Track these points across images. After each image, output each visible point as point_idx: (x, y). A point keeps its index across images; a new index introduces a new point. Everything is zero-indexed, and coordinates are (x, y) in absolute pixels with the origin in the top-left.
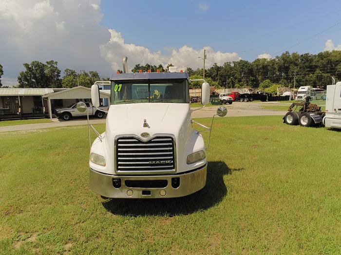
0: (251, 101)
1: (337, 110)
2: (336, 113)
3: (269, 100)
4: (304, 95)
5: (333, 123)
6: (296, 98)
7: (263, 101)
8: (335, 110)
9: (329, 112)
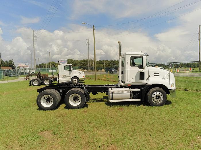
9: (60, 76)
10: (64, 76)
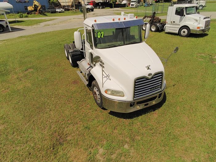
0: (104, 8)
1: (172, 22)
2: (172, 24)
3: (115, 7)
4: (135, 3)
5: (170, 30)
6: (131, 5)
7: (111, 8)
8: (171, 22)
9: (168, 23)
10: (173, 23)
